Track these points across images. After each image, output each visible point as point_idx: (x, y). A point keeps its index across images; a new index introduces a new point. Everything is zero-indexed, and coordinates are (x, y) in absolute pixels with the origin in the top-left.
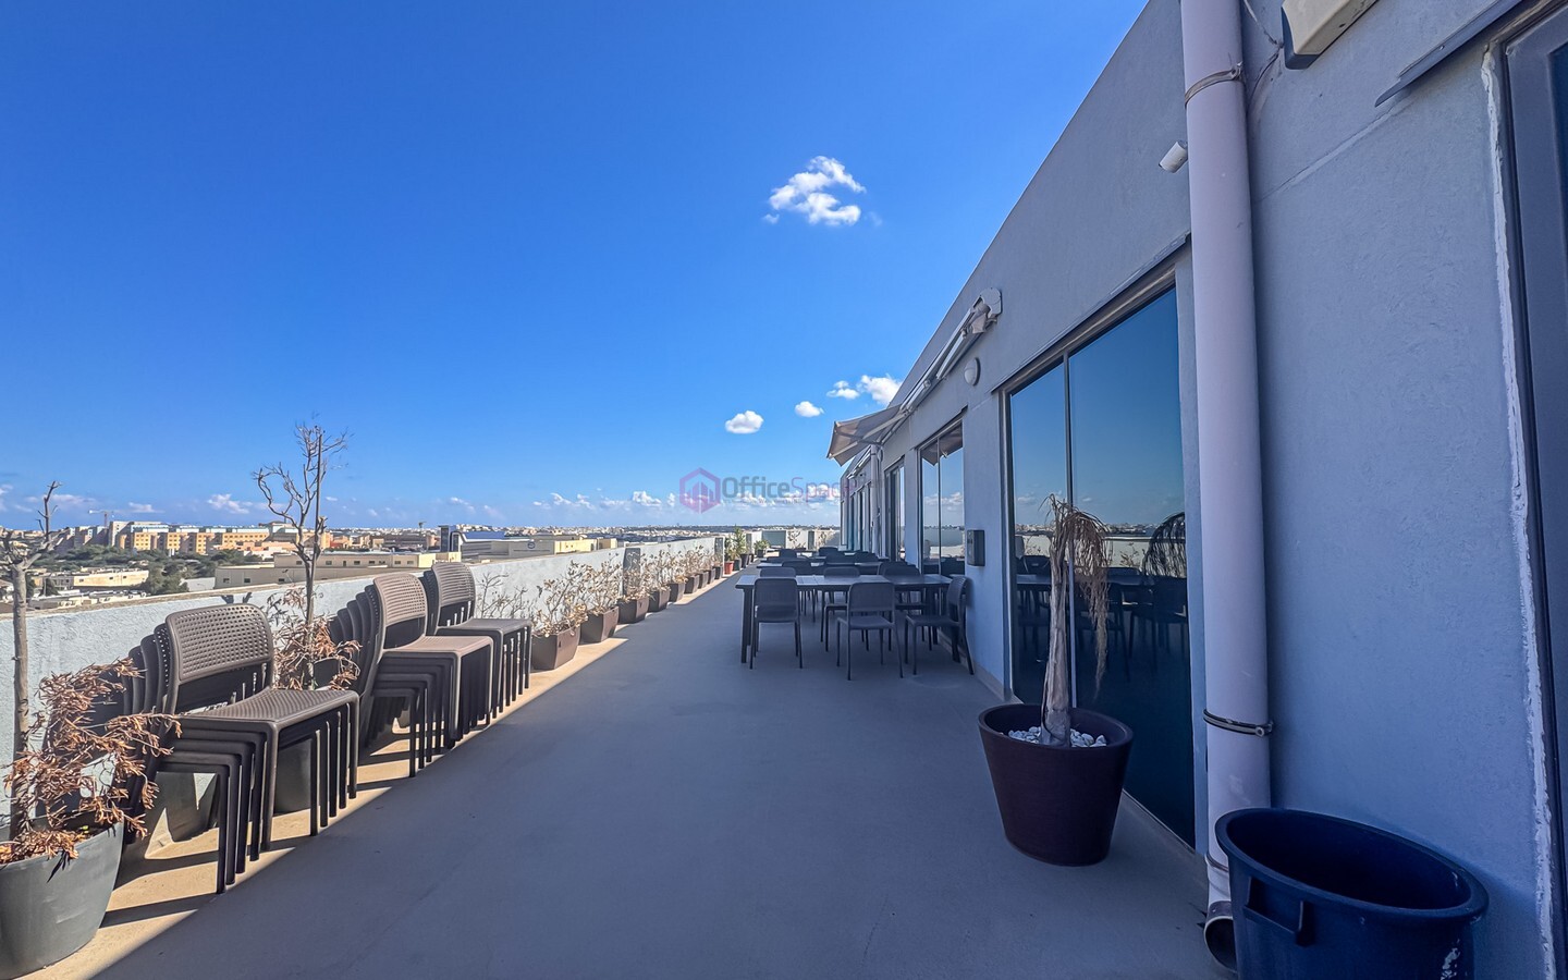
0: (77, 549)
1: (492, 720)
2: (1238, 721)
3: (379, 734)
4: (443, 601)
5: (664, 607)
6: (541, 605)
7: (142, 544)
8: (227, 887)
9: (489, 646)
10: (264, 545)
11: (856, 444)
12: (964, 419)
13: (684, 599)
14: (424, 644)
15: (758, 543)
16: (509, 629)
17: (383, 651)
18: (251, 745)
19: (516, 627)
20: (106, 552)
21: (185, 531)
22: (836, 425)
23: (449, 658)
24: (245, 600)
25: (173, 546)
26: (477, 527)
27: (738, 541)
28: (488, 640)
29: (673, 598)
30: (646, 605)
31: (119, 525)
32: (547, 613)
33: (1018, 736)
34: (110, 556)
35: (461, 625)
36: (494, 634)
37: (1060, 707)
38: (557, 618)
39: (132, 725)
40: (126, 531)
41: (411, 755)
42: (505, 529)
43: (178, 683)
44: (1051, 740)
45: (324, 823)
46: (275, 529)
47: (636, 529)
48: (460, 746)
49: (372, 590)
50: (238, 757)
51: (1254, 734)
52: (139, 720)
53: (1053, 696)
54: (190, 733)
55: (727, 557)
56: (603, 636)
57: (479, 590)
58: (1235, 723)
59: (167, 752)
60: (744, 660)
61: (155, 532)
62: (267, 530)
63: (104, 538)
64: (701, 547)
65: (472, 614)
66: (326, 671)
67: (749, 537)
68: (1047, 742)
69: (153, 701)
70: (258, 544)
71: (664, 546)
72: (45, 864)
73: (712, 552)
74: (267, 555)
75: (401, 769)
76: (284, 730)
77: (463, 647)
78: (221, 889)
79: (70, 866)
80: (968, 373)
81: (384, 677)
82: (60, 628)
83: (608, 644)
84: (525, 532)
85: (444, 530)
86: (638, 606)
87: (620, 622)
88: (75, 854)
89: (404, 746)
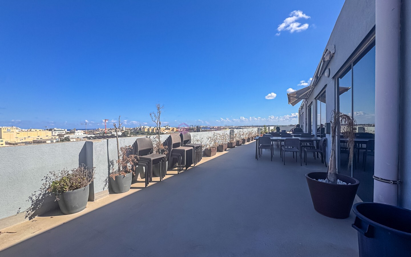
0: (137, 131)
1: (195, 166)
2: (383, 178)
3: (174, 166)
4: (184, 140)
5: (241, 145)
6: (208, 142)
7: (146, 130)
8: (147, 186)
9: (192, 149)
10: (165, 130)
11: (297, 99)
12: (326, 89)
13: (247, 143)
14: (181, 148)
15: (272, 130)
16: (196, 146)
17: (172, 148)
18: (148, 162)
19: (198, 146)
20: (141, 132)
21: (152, 128)
22: (288, 94)
23: (184, 150)
24: (150, 137)
25: (150, 131)
26: (204, 126)
27: (265, 129)
28: (192, 148)
29: (244, 142)
30: (235, 144)
31: (142, 127)
32: (209, 144)
33: (320, 180)
34: (141, 133)
35: (189, 145)
36: (193, 147)
37: (333, 173)
38: (211, 145)
39: (132, 157)
40: (143, 128)
41: (178, 170)
42: (210, 127)
43: (138, 151)
44: (329, 182)
45: (162, 179)
46: (166, 127)
47: (241, 126)
48: (188, 170)
49: (170, 136)
50: (147, 164)
51: (389, 183)
52: (133, 156)
53: (330, 169)
54: (141, 159)
55: (261, 133)
56: (223, 150)
57: (192, 138)
58: (382, 179)
59: (137, 162)
60: (256, 158)
61: (147, 128)
62: (165, 127)
63: (140, 129)
64: (252, 130)
65: (191, 143)
66: (163, 151)
67: (269, 128)
68: (327, 182)
69: (135, 154)
70: (164, 130)
71: (241, 130)
72: (122, 176)
73: (257, 132)
74: (165, 133)
75: (176, 172)
76: (153, 160)
77: (186, 149)
78: (146, 187)
79: (125, 177)
80: (326, 74)
81: (173, 154)
82: (123, 140)
83: (224, 152)
84: (215, 127)
85: (197, 127)
86: (233, 144)
87: (228, 148)
88: (125, 176)
89: (177, 168)
